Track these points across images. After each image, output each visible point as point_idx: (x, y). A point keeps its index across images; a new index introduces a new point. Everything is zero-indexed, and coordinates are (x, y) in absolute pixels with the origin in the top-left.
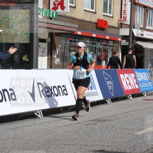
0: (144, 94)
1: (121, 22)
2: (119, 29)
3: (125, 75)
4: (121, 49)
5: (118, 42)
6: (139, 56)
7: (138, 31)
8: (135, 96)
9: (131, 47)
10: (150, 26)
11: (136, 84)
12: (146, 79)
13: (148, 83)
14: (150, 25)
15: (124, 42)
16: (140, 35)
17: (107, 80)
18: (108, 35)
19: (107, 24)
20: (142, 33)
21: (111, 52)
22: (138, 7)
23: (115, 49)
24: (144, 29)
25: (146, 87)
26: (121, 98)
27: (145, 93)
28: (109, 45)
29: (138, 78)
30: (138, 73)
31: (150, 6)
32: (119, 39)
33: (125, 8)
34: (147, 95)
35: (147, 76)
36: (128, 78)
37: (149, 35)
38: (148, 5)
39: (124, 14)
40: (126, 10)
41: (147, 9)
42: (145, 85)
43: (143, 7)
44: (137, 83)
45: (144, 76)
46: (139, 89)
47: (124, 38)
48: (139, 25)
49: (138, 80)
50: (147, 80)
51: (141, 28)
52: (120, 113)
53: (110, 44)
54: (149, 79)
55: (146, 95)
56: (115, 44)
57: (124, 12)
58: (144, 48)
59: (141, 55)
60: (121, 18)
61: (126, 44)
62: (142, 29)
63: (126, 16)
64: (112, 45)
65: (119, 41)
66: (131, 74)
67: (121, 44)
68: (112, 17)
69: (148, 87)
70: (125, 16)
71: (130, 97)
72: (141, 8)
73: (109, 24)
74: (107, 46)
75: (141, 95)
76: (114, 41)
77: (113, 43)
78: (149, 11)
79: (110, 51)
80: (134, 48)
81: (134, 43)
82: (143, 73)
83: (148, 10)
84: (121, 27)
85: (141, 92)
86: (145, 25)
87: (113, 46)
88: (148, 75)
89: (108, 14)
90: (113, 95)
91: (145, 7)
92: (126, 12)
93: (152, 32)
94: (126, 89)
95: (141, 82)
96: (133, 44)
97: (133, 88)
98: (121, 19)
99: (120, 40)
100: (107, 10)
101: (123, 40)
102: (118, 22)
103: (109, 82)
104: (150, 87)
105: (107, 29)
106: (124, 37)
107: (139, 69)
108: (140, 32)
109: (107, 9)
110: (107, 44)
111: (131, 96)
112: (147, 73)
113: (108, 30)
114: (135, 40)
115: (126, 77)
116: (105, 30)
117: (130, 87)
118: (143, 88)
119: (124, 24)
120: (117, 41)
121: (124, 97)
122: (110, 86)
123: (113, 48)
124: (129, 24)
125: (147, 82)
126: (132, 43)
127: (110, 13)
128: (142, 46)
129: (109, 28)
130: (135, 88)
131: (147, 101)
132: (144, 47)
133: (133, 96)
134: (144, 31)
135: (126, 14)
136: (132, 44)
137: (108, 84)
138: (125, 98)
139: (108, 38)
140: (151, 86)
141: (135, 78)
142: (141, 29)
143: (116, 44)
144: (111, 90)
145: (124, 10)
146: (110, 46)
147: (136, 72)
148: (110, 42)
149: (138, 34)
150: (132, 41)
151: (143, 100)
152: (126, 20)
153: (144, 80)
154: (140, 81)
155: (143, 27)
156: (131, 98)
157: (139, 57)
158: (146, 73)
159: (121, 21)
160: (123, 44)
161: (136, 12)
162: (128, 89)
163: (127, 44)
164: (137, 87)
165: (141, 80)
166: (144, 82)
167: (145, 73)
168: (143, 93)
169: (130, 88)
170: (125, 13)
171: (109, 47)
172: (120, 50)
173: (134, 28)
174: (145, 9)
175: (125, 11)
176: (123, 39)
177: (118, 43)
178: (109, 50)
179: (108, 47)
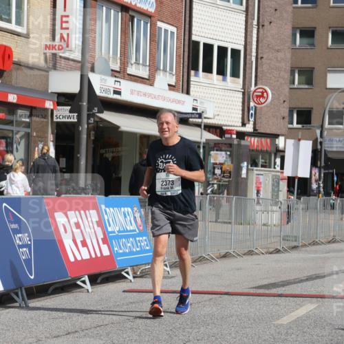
0: (127, 273)
1: (54, 51)
2: (48, 72)
3: (71, 214)
4: (52, 133)
5: (44, 112)
6: (109, 156)
7: (106, 80)
8: (99, 281)
9: (84, 128)
10: (141, 67)
11: (104, 243)
12: (134, 227)
13: (137, 239)
14: (141, 62)
15: (64, 114)
16: (112, 92)
17: (16, 231)
18: (14, 89)
19: (10, 56)
20: (117, 86)
21: (23, 142)
22: (104, 8)
23: (35, 134)
24: (121, 73)
25: (131, 253)
26: (57, 286)
27: (129, 270)
28: (16, 121)
29: (110, 226)
30: (107, 209)
31: (138, 5)
32: (49, 105)
33: (65, 10)
34: (134, 277)
35: (135, 217)
36: (78, 225)
37: (139, 93)
38: (133, 4)
39: (62, 28)
40: (68, 16)
41: (131, 13)
42: (129, 245)
43: (119, 9)
44: (105, 241)
45: (125, 217)
46: (111, 258)
47: (63, 100)
48: (107, 62)
49: (110, 229)
50: (135, 231)
51: (112, 70)
52: (56, 333)
53: (19, 119)
54: (141, 228)
55: (130, 277)
56: (34, 119)
57: (62, 22)
58: (122, 132)
59: (113, 152)
60: (54, 39)
61: (69, 120)
62: (117, 75)
63: (68, 35)
64: (28, 120)
65: (47, 109)
66: (87, 212)
67: (55, 120)
68: (27, 36)
69: (137, 253)
70: (65, 33)
71: (84, 282)
72: (112, 11)
73: (15, 58)
74: (10, 123)
75: (117, 276)
76: (33, 110)
77: (31, 116)
78: (136, 20)
79: (21, 138)
80: (93, 133)
81: (93, 115)
82: (122, 209)
83: (132, 18)
84: (55, 68)
85: (118, 267)
86: (124, 63)
87: (28, 125)
88: (137, 215)
89: (13, 26)
90: (32, 277)
91: (125, 8)
92: (67, 22)
93: (145, 83)
94: (72, 259)
95: (118, 237)
96: (92, 120)
97: (93, 256)
98: (54, 44)
99: (52, 107)
100: (9, 14)
101: (59, 108)
102: (43, 51)
103: (20, 235)
104: (143, 251)
105: (11, 71)
106: (65, 99)
107: (110, 196)
108: (111, 82)
109: (10, 9)
110: (9, 118)
111: (86, 278)
112: (135, 209)
113: (14, 73)
114: (96, 109)
115: (73, 220)
116: (5, 73)
117: (84, 251)
118: (124, 254)
119: (61, 57)
120: (40, 108)
121: (67, 284)
122: (25, 249)
123: (28, 130)
124: (79, 58)
125: (134, 236)
126: (89, 116)
127: (19, 23)
128: (118, 127)
129: (18, 69)
130: (99, 255)
131: (135, 294)
132: (123, 128)
133: (94, 280)
134: (122, 81)
135: (67, 29)
136: (88, 118)
137: (18, 242)
138: (69, 286)
139: (15, 101)
140: (148, 248)
141: (100, 223)
142: (114, 73)
143: (38, 119)
144: (28, 261)
145: (62, 17)
146: (20, 124)
147: (103, 207)
148: (20, 112)
149: (106, 91)
150: (90, 109)
151: (124, 291)
152: (68, 46)
153: (127, 231)
154: (114, 232)
155: (118, 70)
156: (88, 286)
157: (107, 159)
158: (132, 210)
159: (54, 47)
160: (59, 120)
161: (98, 23)
162: (79, 258)
163: (72, 120)
164: (106, 252)
165: (119, 231)
166: (127, 237)
167: (130, 210)
168: (123, 270)
169: (86, 256)
170: (64, 25)
171: (18, 129)
172: (51, 137)
173: (93, 70)
174: (124, 13)
175: (64, 19)
176: (59, 104)
177: (45, 117)
178: (18, 136)
179: (14, 128)
